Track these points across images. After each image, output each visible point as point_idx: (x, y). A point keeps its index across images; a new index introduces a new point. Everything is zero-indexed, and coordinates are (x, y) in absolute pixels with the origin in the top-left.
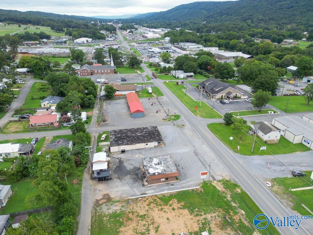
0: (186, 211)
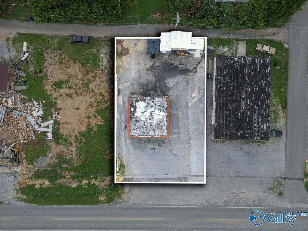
0: (84, 129)
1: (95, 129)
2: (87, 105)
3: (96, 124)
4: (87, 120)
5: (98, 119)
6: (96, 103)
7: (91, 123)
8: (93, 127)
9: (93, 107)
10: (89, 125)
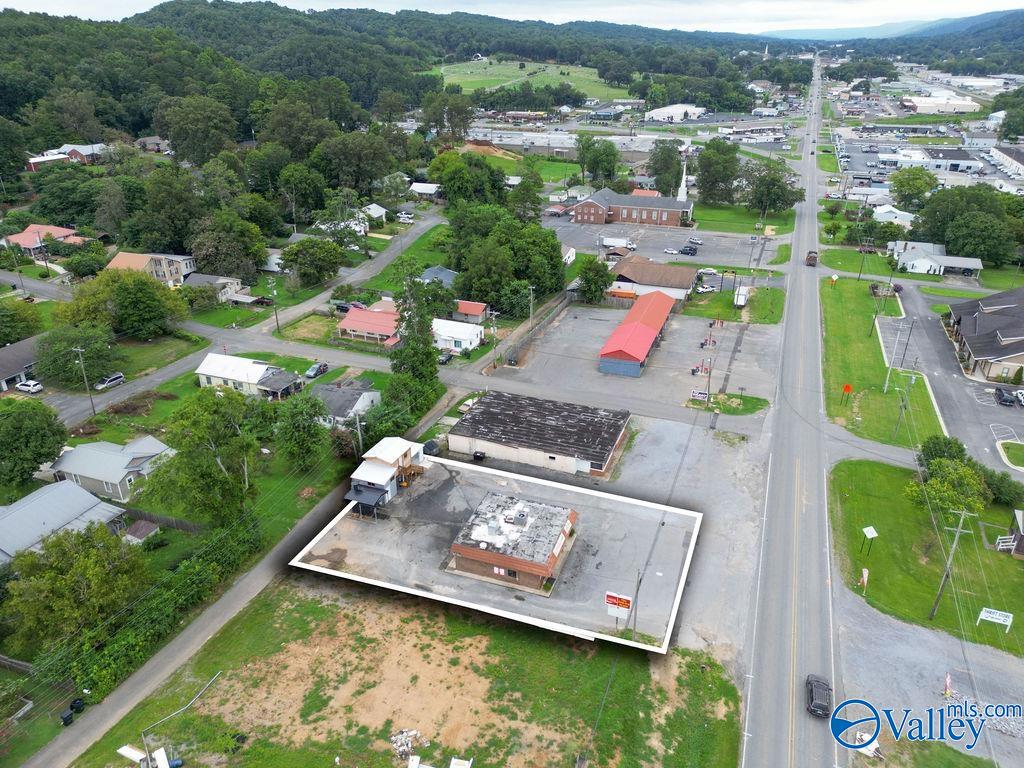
0: (483, 685)
1: (495, 660)
2: (418, 656)
3: (483, 654)
4: (460, 669)
5: (471, 645)
6: (424, 636)
7: (471, 664)
8: (486, 663)
9: (429, 646)
10: (476, 670)
